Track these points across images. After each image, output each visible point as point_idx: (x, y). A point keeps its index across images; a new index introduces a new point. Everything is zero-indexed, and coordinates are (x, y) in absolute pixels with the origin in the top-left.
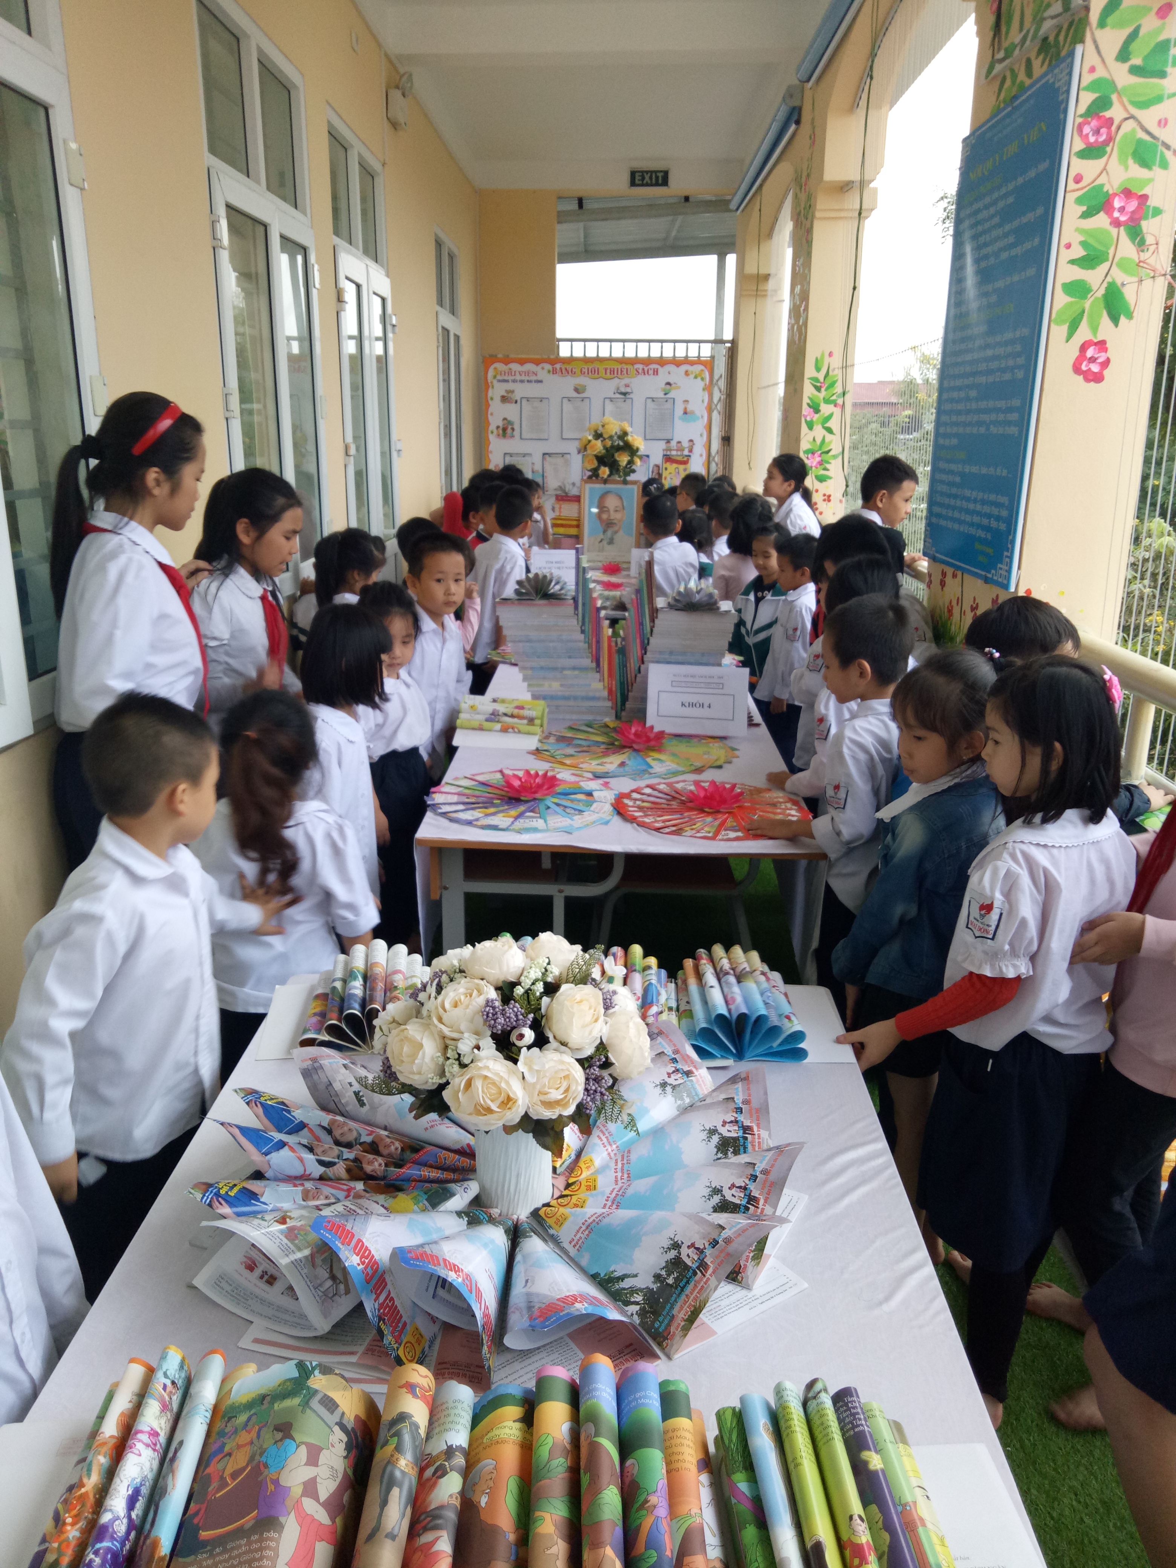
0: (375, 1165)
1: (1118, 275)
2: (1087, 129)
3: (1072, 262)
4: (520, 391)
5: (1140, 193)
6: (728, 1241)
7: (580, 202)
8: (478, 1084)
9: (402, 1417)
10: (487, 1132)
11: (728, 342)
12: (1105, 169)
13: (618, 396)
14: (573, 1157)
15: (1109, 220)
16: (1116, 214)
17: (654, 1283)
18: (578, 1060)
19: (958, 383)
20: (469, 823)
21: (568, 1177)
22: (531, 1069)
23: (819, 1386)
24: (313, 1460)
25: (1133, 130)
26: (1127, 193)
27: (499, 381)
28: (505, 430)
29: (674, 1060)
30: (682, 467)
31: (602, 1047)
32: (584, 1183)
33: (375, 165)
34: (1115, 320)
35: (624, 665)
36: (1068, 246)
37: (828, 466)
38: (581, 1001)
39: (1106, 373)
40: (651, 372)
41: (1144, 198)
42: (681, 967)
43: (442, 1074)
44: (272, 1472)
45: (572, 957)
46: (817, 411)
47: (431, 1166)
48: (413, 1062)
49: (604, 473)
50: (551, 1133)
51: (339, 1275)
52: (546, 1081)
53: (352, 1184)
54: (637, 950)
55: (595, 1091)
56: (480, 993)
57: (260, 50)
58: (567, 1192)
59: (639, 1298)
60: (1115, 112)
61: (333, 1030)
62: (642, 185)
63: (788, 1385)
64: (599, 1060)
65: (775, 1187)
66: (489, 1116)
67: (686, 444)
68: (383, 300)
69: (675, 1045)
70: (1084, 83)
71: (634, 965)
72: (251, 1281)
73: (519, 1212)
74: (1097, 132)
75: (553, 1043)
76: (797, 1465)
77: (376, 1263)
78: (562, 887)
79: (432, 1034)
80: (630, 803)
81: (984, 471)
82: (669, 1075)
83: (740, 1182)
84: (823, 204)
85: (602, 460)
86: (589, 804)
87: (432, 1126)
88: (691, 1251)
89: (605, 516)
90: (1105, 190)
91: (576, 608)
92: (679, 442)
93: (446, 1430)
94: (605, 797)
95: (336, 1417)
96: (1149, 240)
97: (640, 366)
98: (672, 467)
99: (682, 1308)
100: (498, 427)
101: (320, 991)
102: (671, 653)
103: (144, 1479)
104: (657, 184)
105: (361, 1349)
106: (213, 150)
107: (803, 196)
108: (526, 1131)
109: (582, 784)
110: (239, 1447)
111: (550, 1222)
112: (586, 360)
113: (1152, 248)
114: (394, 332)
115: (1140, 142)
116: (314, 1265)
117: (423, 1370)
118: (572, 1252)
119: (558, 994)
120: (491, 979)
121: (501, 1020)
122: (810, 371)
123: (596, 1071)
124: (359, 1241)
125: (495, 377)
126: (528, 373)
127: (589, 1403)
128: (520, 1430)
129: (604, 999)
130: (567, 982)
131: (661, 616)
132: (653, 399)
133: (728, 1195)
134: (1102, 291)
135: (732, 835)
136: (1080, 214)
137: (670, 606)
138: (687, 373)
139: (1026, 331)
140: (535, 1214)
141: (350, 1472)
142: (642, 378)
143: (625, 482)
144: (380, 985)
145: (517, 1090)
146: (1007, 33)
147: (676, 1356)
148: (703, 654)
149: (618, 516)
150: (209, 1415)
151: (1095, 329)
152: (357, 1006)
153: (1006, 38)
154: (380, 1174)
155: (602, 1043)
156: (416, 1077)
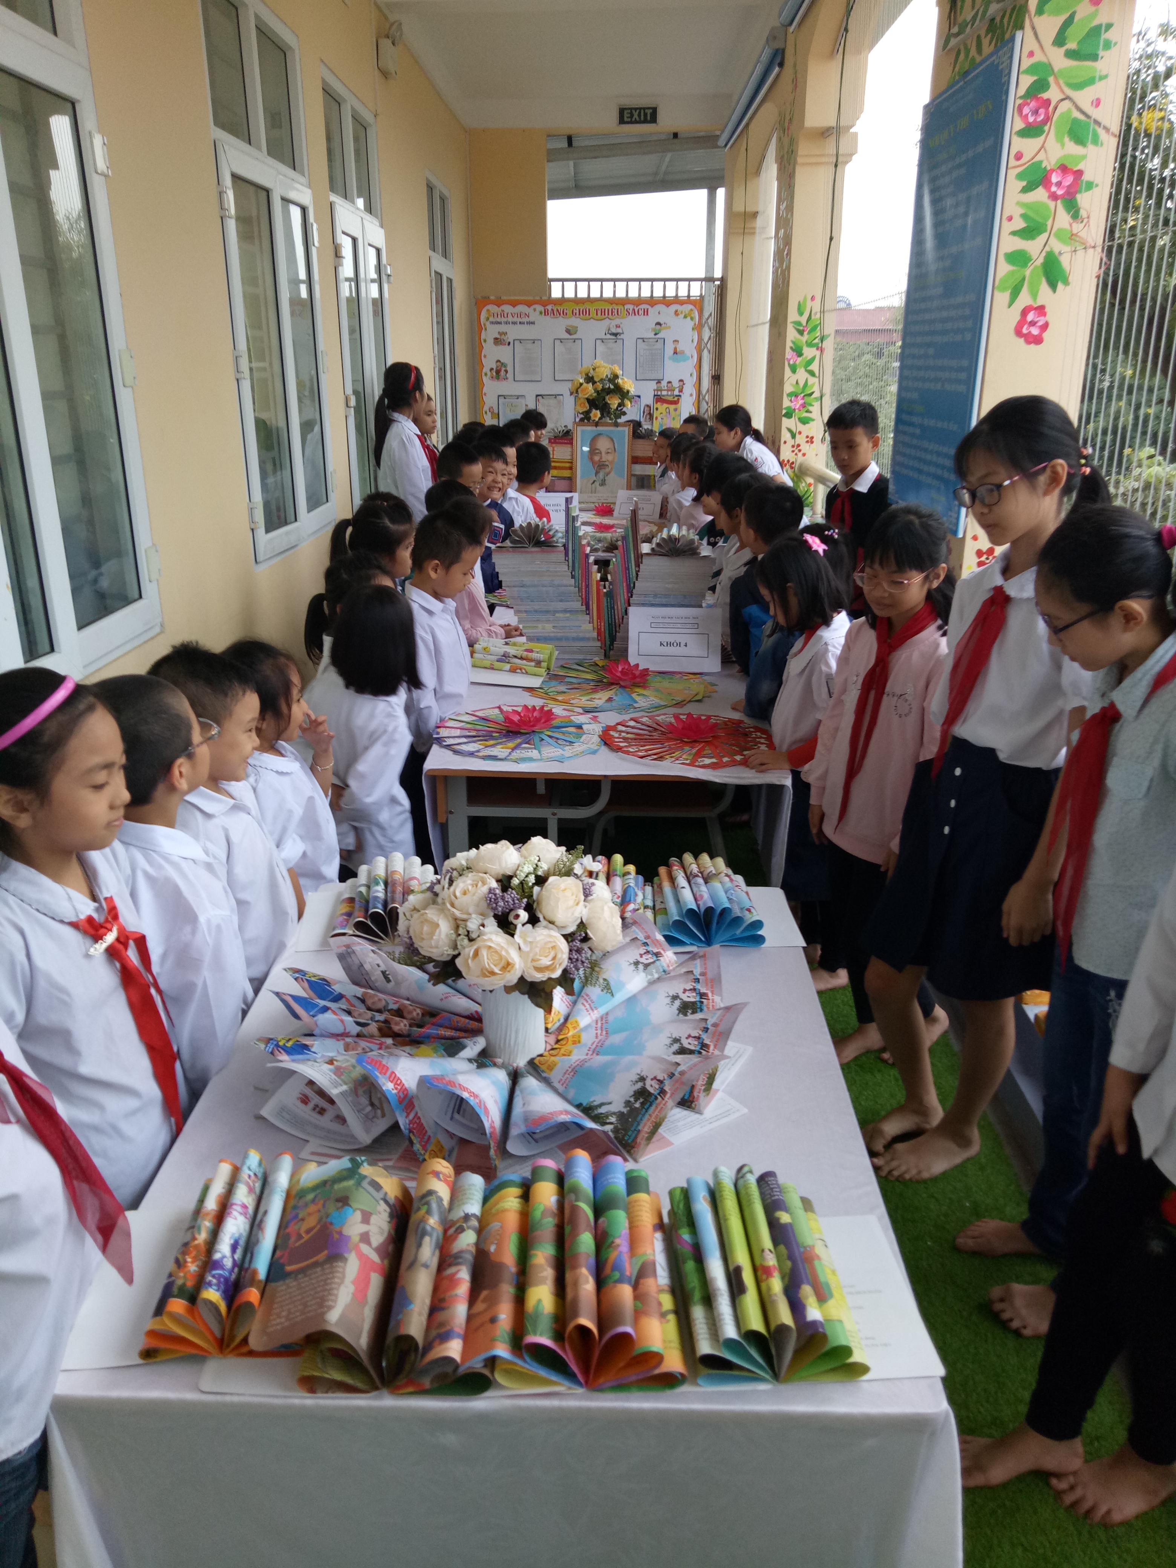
0: (401, 1026)
1: (1056, 245)
2: (1026, 110)
3: (1014, 233)
4: (513, 332)
5: (1075, 169)
6: (682, 1073)
7: (570, 139)
8: (484, 953)
9: (430, 1193)
10: (491, 991)
11: (718, 280)
12: (1043, 147)
13: (609, 336)
14: (562, 1020)
15: (1047, 194)
16: (1054, 189)
17: (625, 1107)
18: (564, 936)
19: (919, 340)
20: (471, 754)
21: (558, 1035)
22: (525, 941)
23: (746, 1169)
24: (366, 1218)
25: (1069, 110)
26: (1064, 169)
27: (492, 323)
28: (498, 372)
29: (646, 944)
30: (672, 407)
31: (582, 925)
32: (570, 1039)
33: (367, 116)
34: (1053, 286)
35: (611, 608)
36: (1010, 219)
37: (811, 408)
38: (565, 890)
39: (1045, 335)
40: (641, 312)
41: (1079, 174)
42: (657, 874)
43: (455, 947)
44: (336, 1227)
45: (558, 856)
46: (800, 354)
47: (446, 1027)
48: (432, 938)
49: (595, 416)
50: (543, 994)
51: (376, 1102)
52: (537, 950)
53: (383, 1040)
54: (618, 858)
55: (577, 960)
56: (484, 883)
57: (257, 17)
58: (557, 1046)
59: (613, 1119)
60: (1053, 94)
61: (359, 926)
62: (631, 122)
63: (723, 1169)
64: (580, 935)
65: (722, 1036)
66: (493, 978)
67: (676, 384)
68: (378, 251)
69: (646, 932)
70: (1024, 67)
71: (615, 870)
72: (305, 1112)
73: (518, 1061)
74: (1036, 112)
75: (543, 922)
76: (726, 1220)
77: (406, 1089)
78: (555, 811)
79: (446, 916)
80: (616, 735)
81: (940, 425)
82: (641, 955)
83: (695, 1033)
84: (804, 149)
85: (593, 403)
86: (579, 736)
87: (446, 998)
88: (654, 1083)
89: (597, 458)
90: (1043, 166)
91: (567, 554)
92: (669, 382)
93: (464, 1204)
94: (593, 729)
95: (381, 1195)
96: (1083, 213)
97: (631, 307)
98: (662, 407)
99: (645, 1125)
100: (492, 369)
101: (347, 896)
102: (655, 596)
103: (241, 1235)
104: (645, 121)
105: (395, 1157)
106: (219, 123)
107: (786, 141)
108: (523, 994)
109: (572, 718)
110: (309, 1214)
111: (543, 1067)
112: (577, 301)
113: (1085, 221)
114: (389, 282)
115: (1075, 121)
116: (357, 1095)
117: (445, 1163)
118: (561, 1088)
119: (547, 884)
120: (493, 873)
121: (501, 904)
122: (793, 315)
123: (578, 944)
124: (393, 1072)
125: (488, 319)
126: (520, 315)
127: (572, 1180)
128: (520, 1203)
129: (584, 889)
130: (554, 875)
131: (645, 560)
132: (643, 340)
133: (686, 1043)
134: (1041, 260)
135: (707, 761)
136: (1020, 188)
137: (654, 553)
138: (676, 313)
139: (971, 297)
140: (531, 1063)
141: (393, 1232)
142: (632, 318)
143: (616, 425)
144: (399, 889)
145: (514, 956)
146: (962, 7)
147: (641, 1160)
148: (685, 596)
149: (610, 458)
150: (284, 1195)
151: (1034, 295)
152: (380, 906)
153: (961, 12)
154: (405, 1032)
155: (582, 922)
156: (434, 950)
